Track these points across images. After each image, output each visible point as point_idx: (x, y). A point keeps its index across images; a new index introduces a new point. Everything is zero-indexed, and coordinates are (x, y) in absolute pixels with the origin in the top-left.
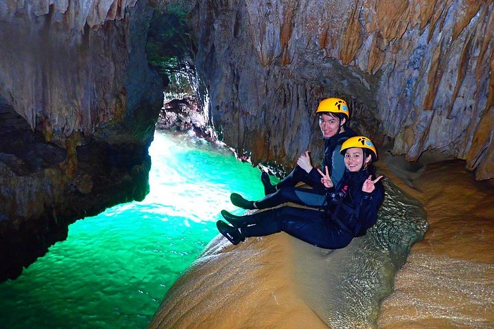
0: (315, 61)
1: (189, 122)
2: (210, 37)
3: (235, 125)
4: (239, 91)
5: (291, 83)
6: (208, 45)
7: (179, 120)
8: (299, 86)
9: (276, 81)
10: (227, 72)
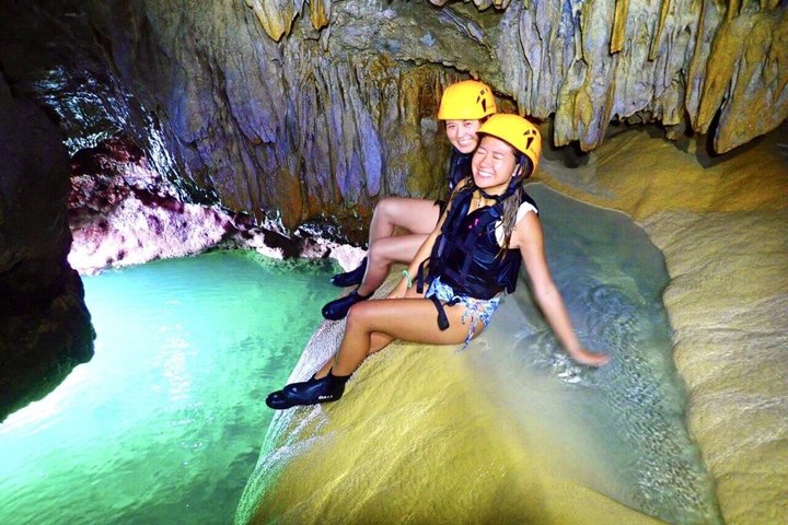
0: (363, 10)
1: (121, 184)
2: (131, 8)
3: (236, 168)
4: (231, 100)
5: (324, 64)
6: (131, 24)
7: (102, 186)
8: (340, 67)
9: (298, 65)
10: (193, 69)
